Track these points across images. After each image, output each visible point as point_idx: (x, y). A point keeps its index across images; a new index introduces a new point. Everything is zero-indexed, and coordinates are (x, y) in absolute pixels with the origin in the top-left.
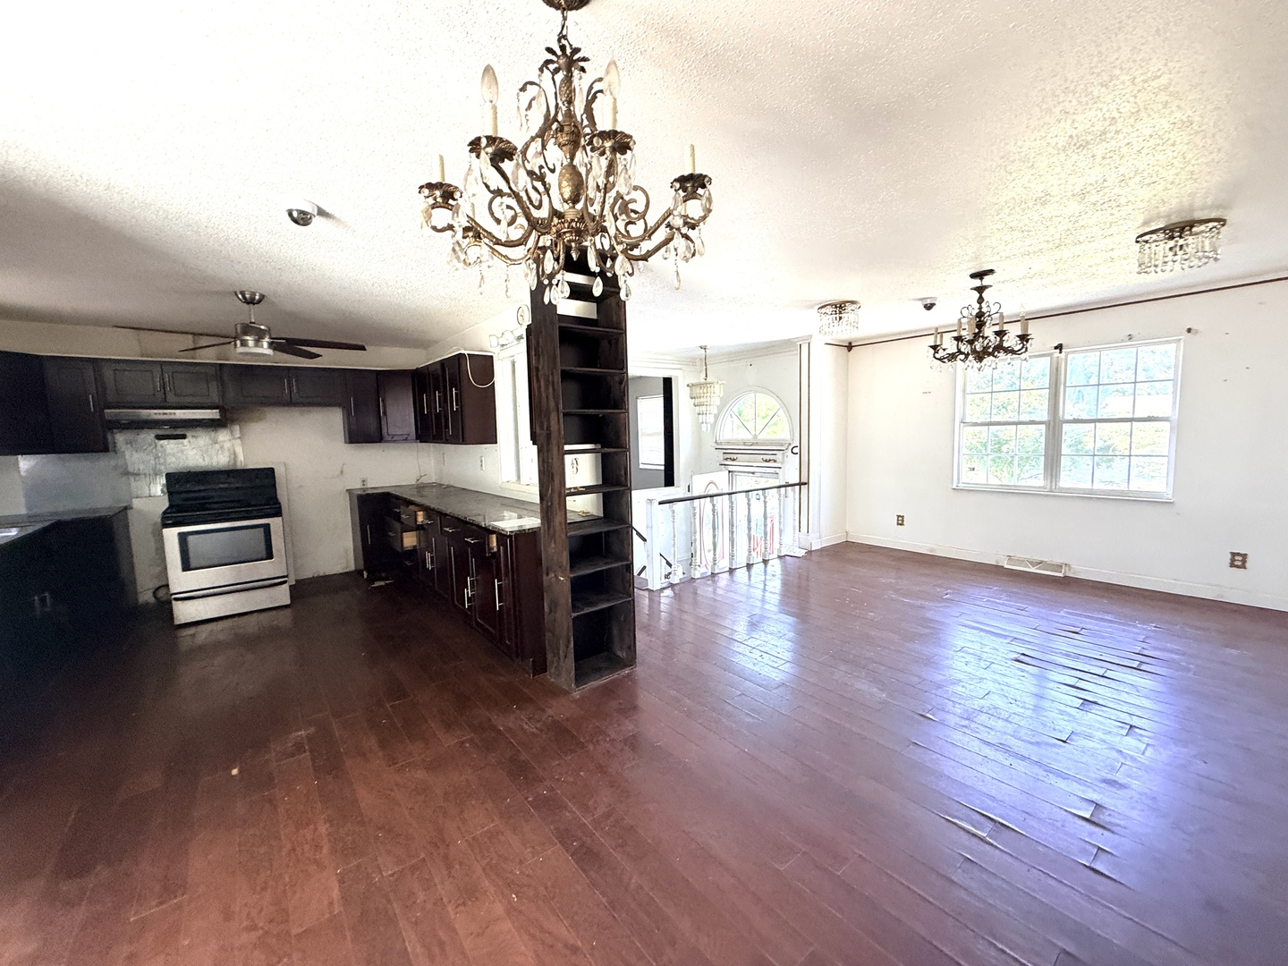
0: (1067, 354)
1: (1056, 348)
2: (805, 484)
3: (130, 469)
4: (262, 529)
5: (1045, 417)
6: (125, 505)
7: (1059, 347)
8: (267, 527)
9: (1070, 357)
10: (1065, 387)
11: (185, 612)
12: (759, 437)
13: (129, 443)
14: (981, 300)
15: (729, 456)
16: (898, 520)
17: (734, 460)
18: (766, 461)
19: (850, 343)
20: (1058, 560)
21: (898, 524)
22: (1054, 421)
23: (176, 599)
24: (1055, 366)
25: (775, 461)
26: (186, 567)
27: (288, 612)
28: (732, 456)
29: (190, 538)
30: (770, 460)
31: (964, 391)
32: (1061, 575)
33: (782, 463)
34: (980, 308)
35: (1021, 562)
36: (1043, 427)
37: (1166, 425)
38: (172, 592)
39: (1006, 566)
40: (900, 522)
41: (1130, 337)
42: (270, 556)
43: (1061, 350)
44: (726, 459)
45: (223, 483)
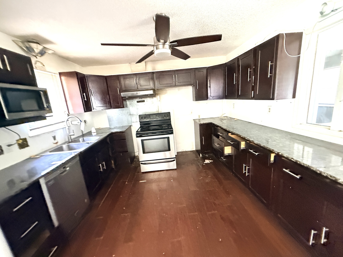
3: (131, 114)
4: (167, 139)
6: (130, 125)
8: (168, 138)
11: (144, 168)
13: (130, 104)
23: (141, 163)
26: (144, 152)
27: (176, 171)
29: (145, 142)
38: (140, 161)
42: (169, 150)
45: (155, 118)
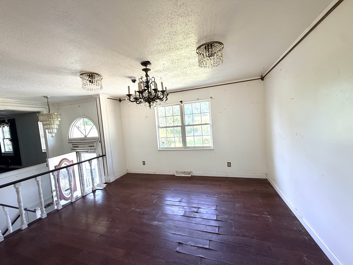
0: (184, 104)
1: (180, 102)
2: (104, 155)
5: (181, 125)
7: (181, 102)
9: (184, 105)
10: (184, 115)
12: (87, 136)
14: (147, 76)
15: (75, 145)
16: (143, 163)
17: (77, 147)
18: (90, 147)
19: (120, 99)
20: (189, 171)
21: (143, 165)
22: (183, 126)
24: (181, 108)
25: (94, 146)
28: (76, 145)
30: (92, 146)
31: (158, 116)
32: (190, 176)
33: (96, 147)
34: (147, 79)
35: (179, 173)
36: (180, 128)
37: (209, 126)
39: (176, 175)
40: (144, 164)
41: (198, 99)
43: (182, 103)
44: (74, 147)
